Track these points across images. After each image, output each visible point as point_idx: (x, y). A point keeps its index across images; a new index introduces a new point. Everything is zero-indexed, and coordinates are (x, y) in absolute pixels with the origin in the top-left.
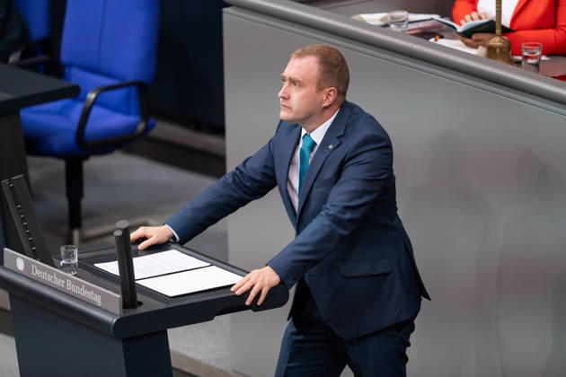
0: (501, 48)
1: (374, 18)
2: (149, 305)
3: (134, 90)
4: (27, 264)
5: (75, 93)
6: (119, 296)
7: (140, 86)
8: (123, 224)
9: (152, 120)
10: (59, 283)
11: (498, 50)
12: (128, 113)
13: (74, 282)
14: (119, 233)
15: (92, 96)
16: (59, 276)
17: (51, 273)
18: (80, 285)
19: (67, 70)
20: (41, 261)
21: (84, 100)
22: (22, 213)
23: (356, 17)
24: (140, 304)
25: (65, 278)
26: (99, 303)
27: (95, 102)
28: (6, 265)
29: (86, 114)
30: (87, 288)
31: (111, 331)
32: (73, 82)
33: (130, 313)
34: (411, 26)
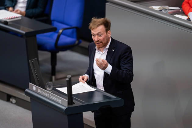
1: (157, 8)
2: (77, 104)
3: (75, 30)
4: (37, 88)
5: (55, 30)
6: (67, 100)
7: (77, 28)
8: (69, 76)
9: (81, 40)
10: (47, 95)
12: (72, 37)
13: (52, 95)
14: (67, 79)
15: (61, 31)
16: (47, 93)
17: (45, 92)
18: (54, 96)
19: (53, 22)
20: (42, 88)
21: (58, 32)
22: (35, 71)
23: (150, 7)
24: (74, 103)
25: (49, 94)
26: (60, 103)
27: (62, 33)
28: (29, 88)
29: (58, 37)
30: (56, 97)
31: (64, 111)
32: (55, 26)
33: (71, 106)
34: (169, 11)
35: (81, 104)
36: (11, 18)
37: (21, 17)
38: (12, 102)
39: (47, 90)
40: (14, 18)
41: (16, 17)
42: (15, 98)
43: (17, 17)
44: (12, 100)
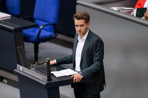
1: (116, 9)
2: (54, 80)
3: (52, 26)
4: (23, 69)
5: (37, 26)
6: (46, 78)
7: (54, 25)
8: (48, 59)
9: (57, 34)
10: (31, 74)
12: (51, 32)
13: (35, 74)
14: (47, 61)
15: (41, 27)
16: (31, 72)
17: (29, 71)
18: (37, 74)
19: (35, 20)
21: (39, 28)
22: (22, 56)
23: (111, 8)
24: (52, 80)
25: (33, 73)
26: (41, 79)
27: (42, 29)
28: (17, 69)
29: (40, 32)
30: (39, 75)
32: (37, 23)
33: (50, 82)
34: (125, 11)
35: (57, 80)
36: (3, 17)
37: (10, 16)
38: (4, 82)
39: (31, 70)
41: (6, 16)
42: (7, 79)
44: (4, 80)
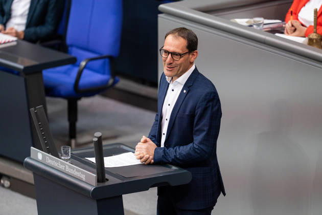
0: (316, 40)
2: (112, 180)
3: (107, 60)
4: (44, 156)
5: (73, 61)
6: (95, 175)
7: (111, 58)
8: (98, 134)
9: (117, 78)
10: (61, 167)
11: (314, 41)
12: (104, 73)
13: (70, 167)
14: (96, 139)
15: (83, 64)
16: (62, 164)
17: (57, 161)
18: (73, 169)
19: (70, 48)
20: (52, 155)
21: (79, 65)
22: (40, 128)
24: (107, 180)
25: (65, 164)
26: (84, 179)
27: (85, 67)
28: (31, 157)
29: (80, 74)
30: (77, 170)
31: (91, 195)
32: (73, 55)
33: (101, 185)
35: (118, 181)
37: (16, 41)
38: (3, 186)
39: (62, 159)
40: (4, 43)
41: (7, 41)
42: (9, 177)
43: (9, 42)
44: (4, 181)
